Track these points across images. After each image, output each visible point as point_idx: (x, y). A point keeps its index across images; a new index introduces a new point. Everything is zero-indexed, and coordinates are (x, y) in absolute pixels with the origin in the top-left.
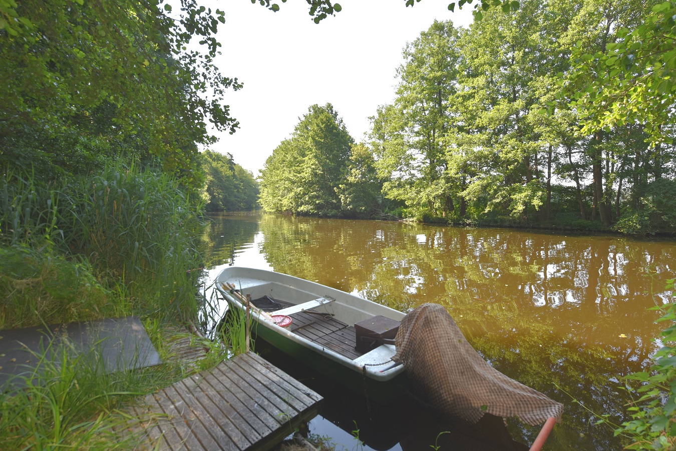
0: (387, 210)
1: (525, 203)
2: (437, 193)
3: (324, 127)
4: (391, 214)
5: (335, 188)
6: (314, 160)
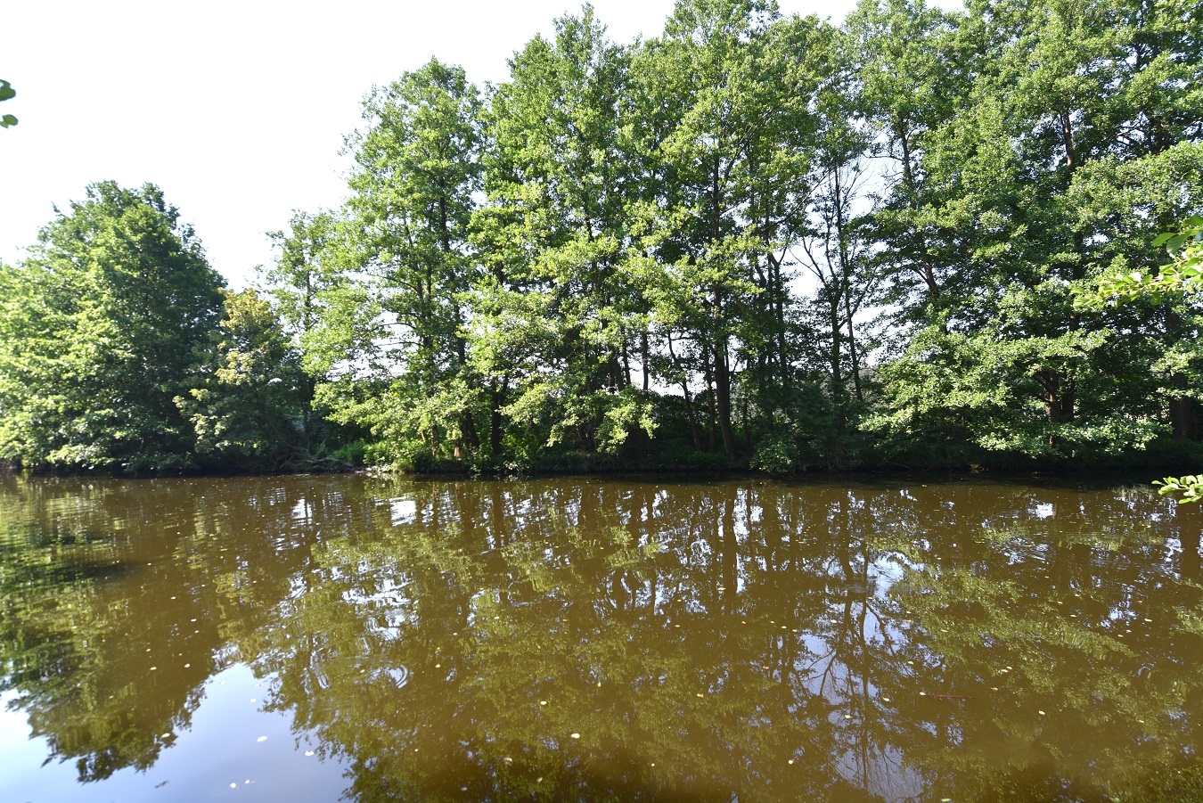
0: (322, 447)
1: (627, 426)
2: (453, 409)
4: (335, 456)
5: (176, 399)
6: (109, 324)
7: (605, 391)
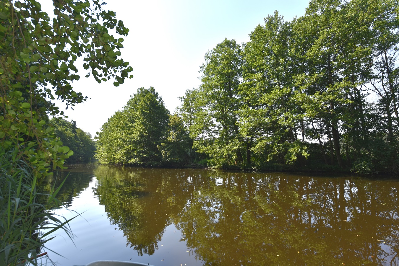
0: (195, 160)
2: (234, 149)
3: (149, 103)
4: (199, 163)
5: (158, 146)
6: (142, 126)
7: (287, 142)
